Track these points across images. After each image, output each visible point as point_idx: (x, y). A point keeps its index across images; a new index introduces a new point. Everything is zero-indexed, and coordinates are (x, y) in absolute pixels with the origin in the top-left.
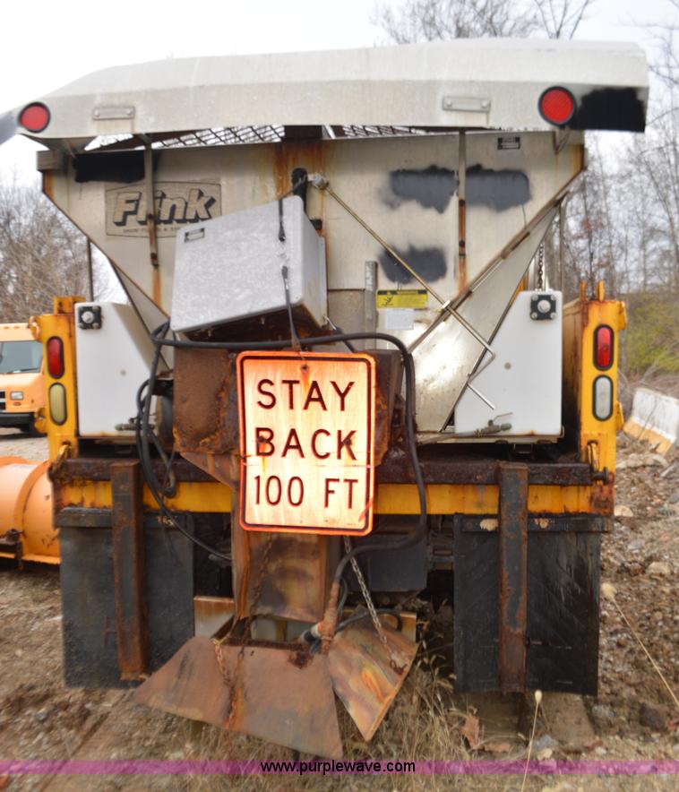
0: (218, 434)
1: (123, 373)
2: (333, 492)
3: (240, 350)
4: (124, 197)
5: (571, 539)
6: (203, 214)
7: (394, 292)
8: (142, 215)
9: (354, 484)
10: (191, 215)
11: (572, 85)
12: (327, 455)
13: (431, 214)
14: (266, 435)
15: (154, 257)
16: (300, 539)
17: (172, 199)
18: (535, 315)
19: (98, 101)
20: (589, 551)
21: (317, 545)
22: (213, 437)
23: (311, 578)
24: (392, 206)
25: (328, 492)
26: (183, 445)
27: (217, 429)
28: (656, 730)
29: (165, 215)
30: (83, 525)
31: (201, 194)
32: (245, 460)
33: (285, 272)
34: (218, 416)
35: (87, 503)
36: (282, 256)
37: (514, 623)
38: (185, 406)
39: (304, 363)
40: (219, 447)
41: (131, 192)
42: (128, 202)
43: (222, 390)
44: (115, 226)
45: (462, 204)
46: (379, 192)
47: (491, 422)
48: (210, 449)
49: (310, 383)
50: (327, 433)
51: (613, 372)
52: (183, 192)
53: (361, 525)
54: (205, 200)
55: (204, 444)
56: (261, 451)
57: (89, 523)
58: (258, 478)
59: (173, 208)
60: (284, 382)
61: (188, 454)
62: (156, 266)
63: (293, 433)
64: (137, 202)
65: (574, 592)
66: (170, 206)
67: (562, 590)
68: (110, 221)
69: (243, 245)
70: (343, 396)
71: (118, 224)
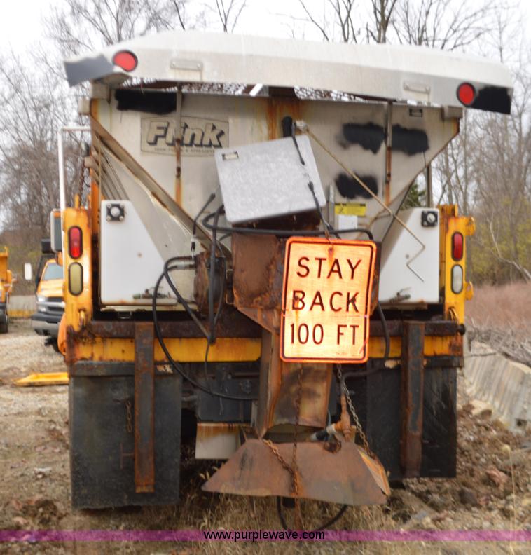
0: (267, 294)
1: (140, 255)
2: (342, 334)
3: (288, 237)
4: (155, 124)
5: (439, 372)
6: (215, 142)
7: (344, 205)
8: (169, 139)
9: (356, 329)
10: (206, 142)
11: (475, 82)
12: (340, 309)
13: (369, 154)
14: (300, 295)
15: (179, 170)
16: (316, 367)
17: (192, 129)
18: (426, 223)
19: (174, 55)
20: (450, 379)
21: (326, 372)
22: (263, 296)
23: (319, 396)
24: (344, 146)
25: (339, 334)
26: (241, 303)
27: (267, 291)
28: (473, 505)
29: (187, 140)
30: (95, 374)
31: (214, 127)
32: (284, 313)
33: (311, 186)
34: (268, 281)
35: (96, 357)
36: (306, 175)
37: (415, 428)
38: (244, 275)
39: (330, 246)
40: (268, 303)
41: (161, 121)
42: (159, 128)
43: (272, 263)
44: (148, 144)
45: (389, 149)
46: (336, 137)
47: (398, 294)
48: (261, 304)
49: (333, 260)
50: (340, 294)
51: (463, 262)
52: (201, 125)
53: (361, 356)
54: (217, 132)
55: (257, 302)
56: (295, 306)
57: (100, 373)
58: (293, 326)
59: (193, 136)
60: (316, 259)
61: (243, 308)
62: (178, 176)
63: (318, 294)
64: (166, 130)
65: (441, 407)
66: (191, 134)
67: (434, 407)
68: (144, 140)
69: (272, 166)
70: (353, 269)
71: (150, 144)
